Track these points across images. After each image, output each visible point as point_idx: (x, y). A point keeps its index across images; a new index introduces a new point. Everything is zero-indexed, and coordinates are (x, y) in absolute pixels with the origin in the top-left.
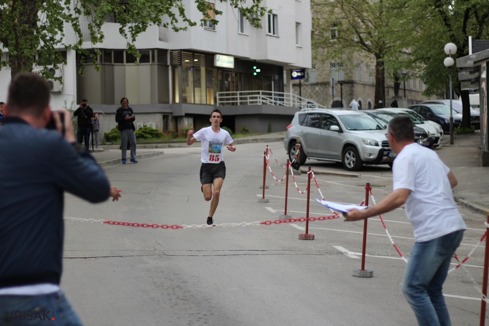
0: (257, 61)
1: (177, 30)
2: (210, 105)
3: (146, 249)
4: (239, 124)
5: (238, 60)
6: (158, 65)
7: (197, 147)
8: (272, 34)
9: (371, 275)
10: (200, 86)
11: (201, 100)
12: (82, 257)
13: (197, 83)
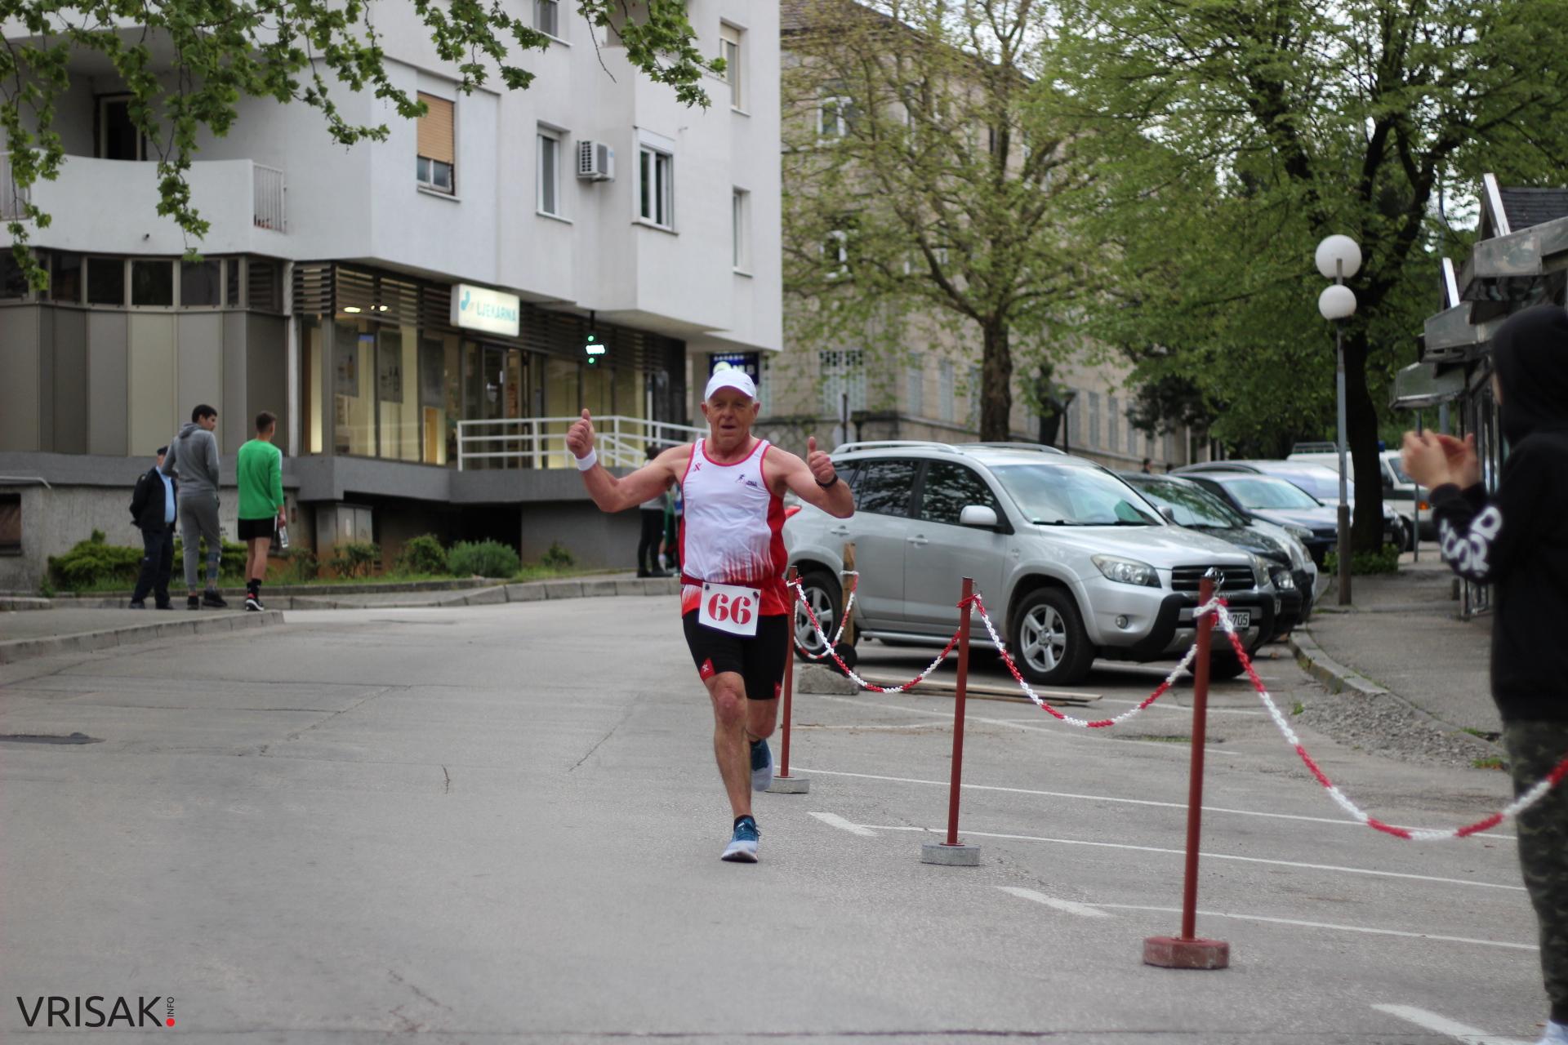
0: (597, 316)
1: (347, 138)
2: (434, 465)
4: (535, 534)
5: (533, 311)
6: (250, 313)
7: (396, 606)
8: (651, 220)
10: (398, 398)
11: (401, 448)
13: (389, 385)
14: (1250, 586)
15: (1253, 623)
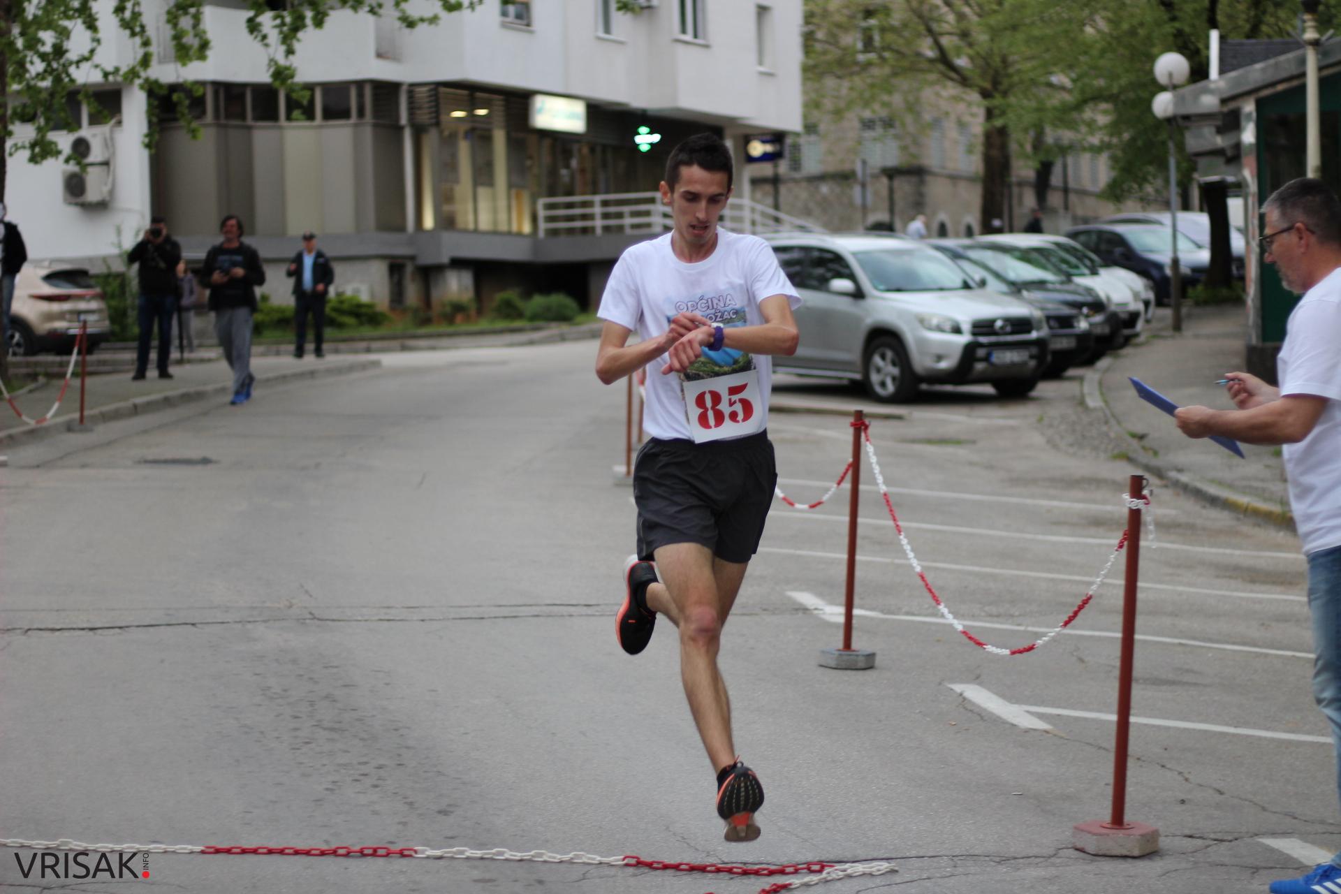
0: (647, 112)
1: (410, 24)
2: (519, 234)
3: (268, 604)
5: (597, 112)
6: (375, 126)
7: (479, 347)
8: (689, 37)
9: (869, 663)
10: (490, 183)
11: (495, 222)
12: (85, 625)
13: (483, 175)
14: (1029, 331)
15: (1032, 357)
